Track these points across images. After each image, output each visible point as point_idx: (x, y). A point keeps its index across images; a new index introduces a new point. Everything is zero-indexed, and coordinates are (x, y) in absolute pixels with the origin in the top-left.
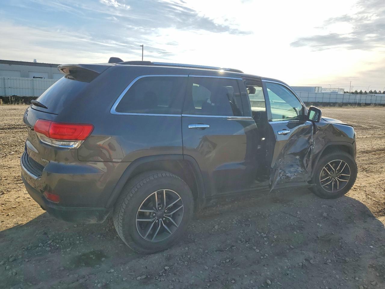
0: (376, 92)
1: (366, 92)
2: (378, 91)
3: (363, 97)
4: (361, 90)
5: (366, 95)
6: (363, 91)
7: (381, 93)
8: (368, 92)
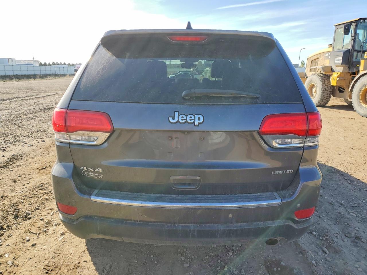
0: (58, 64)
1: (49, 63)
2: (59, 63)
3: (48, 68)
4: (45, 62)
5: (50, 66)
6: (47, 63)
7: (62, 65)
8: (51, 63)
